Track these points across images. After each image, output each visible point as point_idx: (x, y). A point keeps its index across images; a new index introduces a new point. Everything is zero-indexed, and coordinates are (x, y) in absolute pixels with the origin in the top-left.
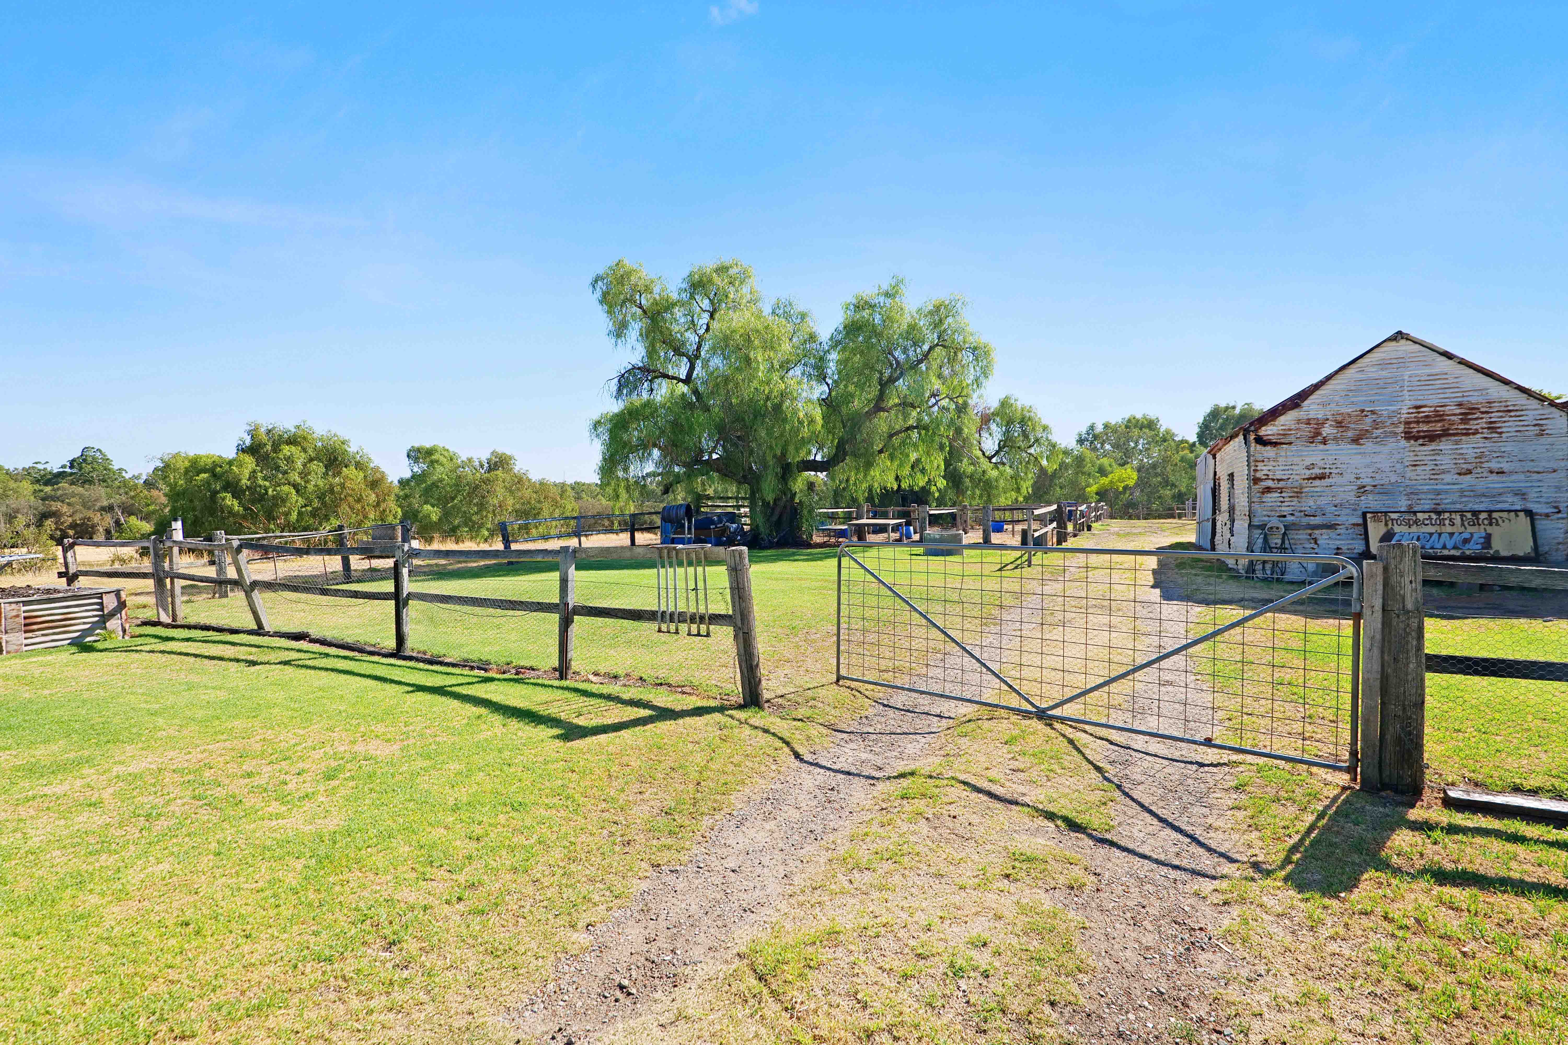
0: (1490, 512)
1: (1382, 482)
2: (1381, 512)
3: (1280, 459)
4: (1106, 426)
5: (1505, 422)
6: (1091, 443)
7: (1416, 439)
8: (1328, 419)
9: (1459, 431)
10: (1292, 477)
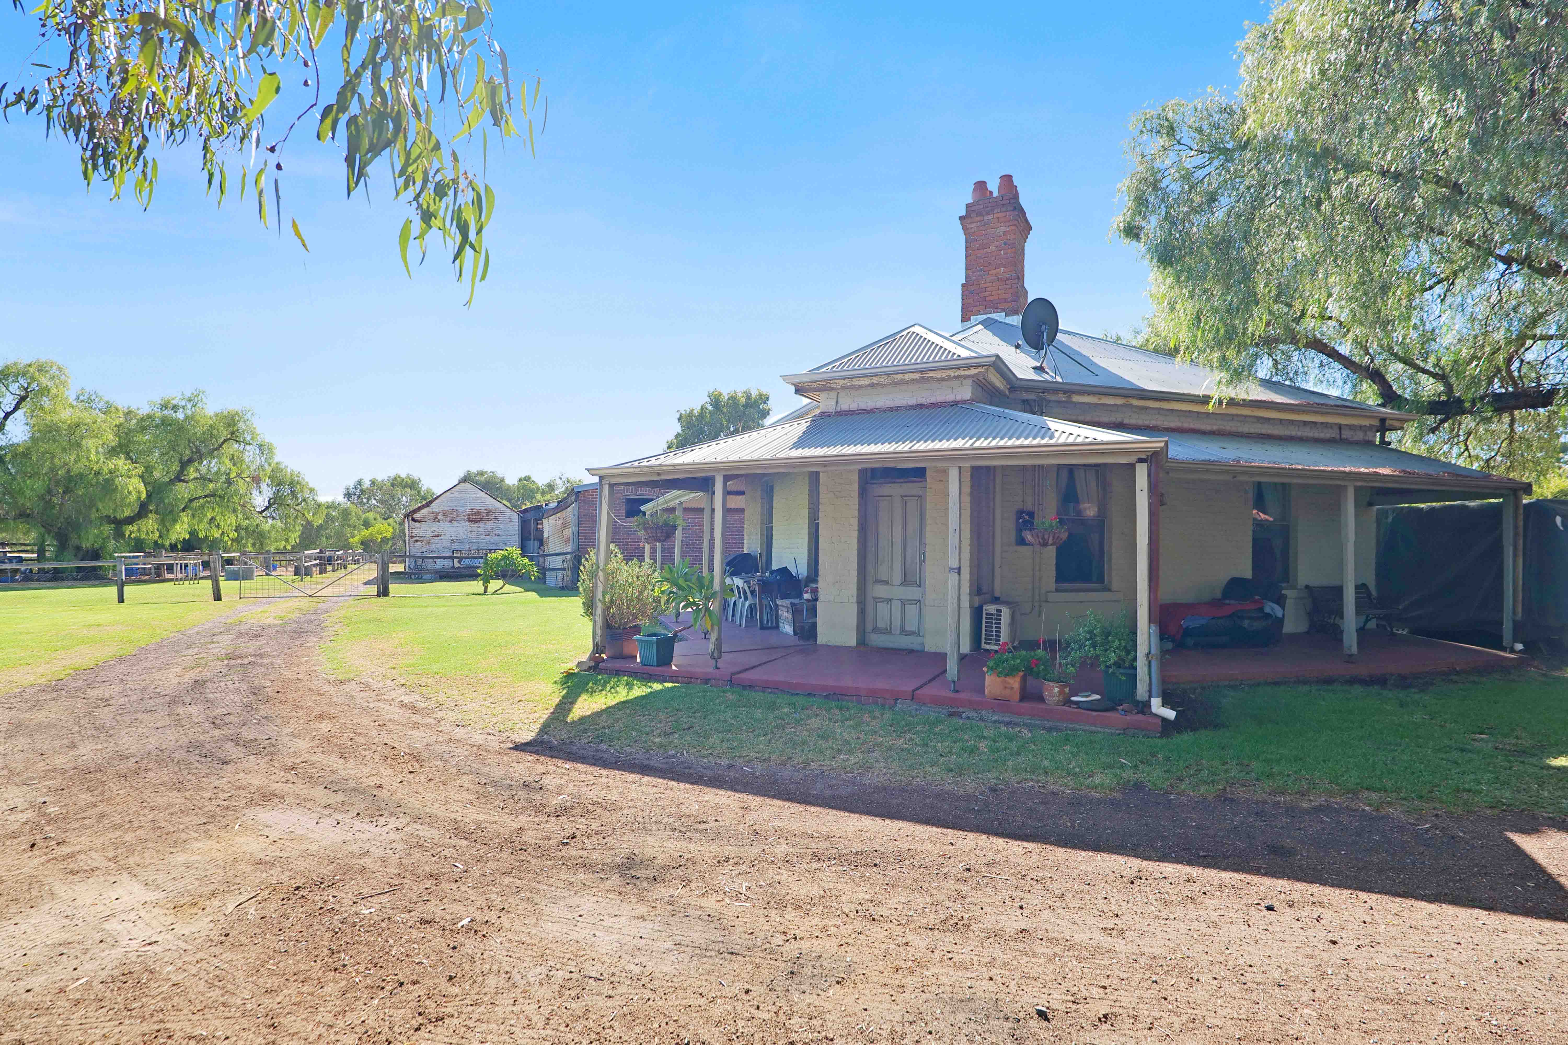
1: (459, 538)
2: (459, 550)
3: (422, 528)
4: (373, 483)
5: (500, 516)
6: (359, 497)
7: (472, 522)
8: (440, 512)
9: (486, 519)
10: (426, 536)
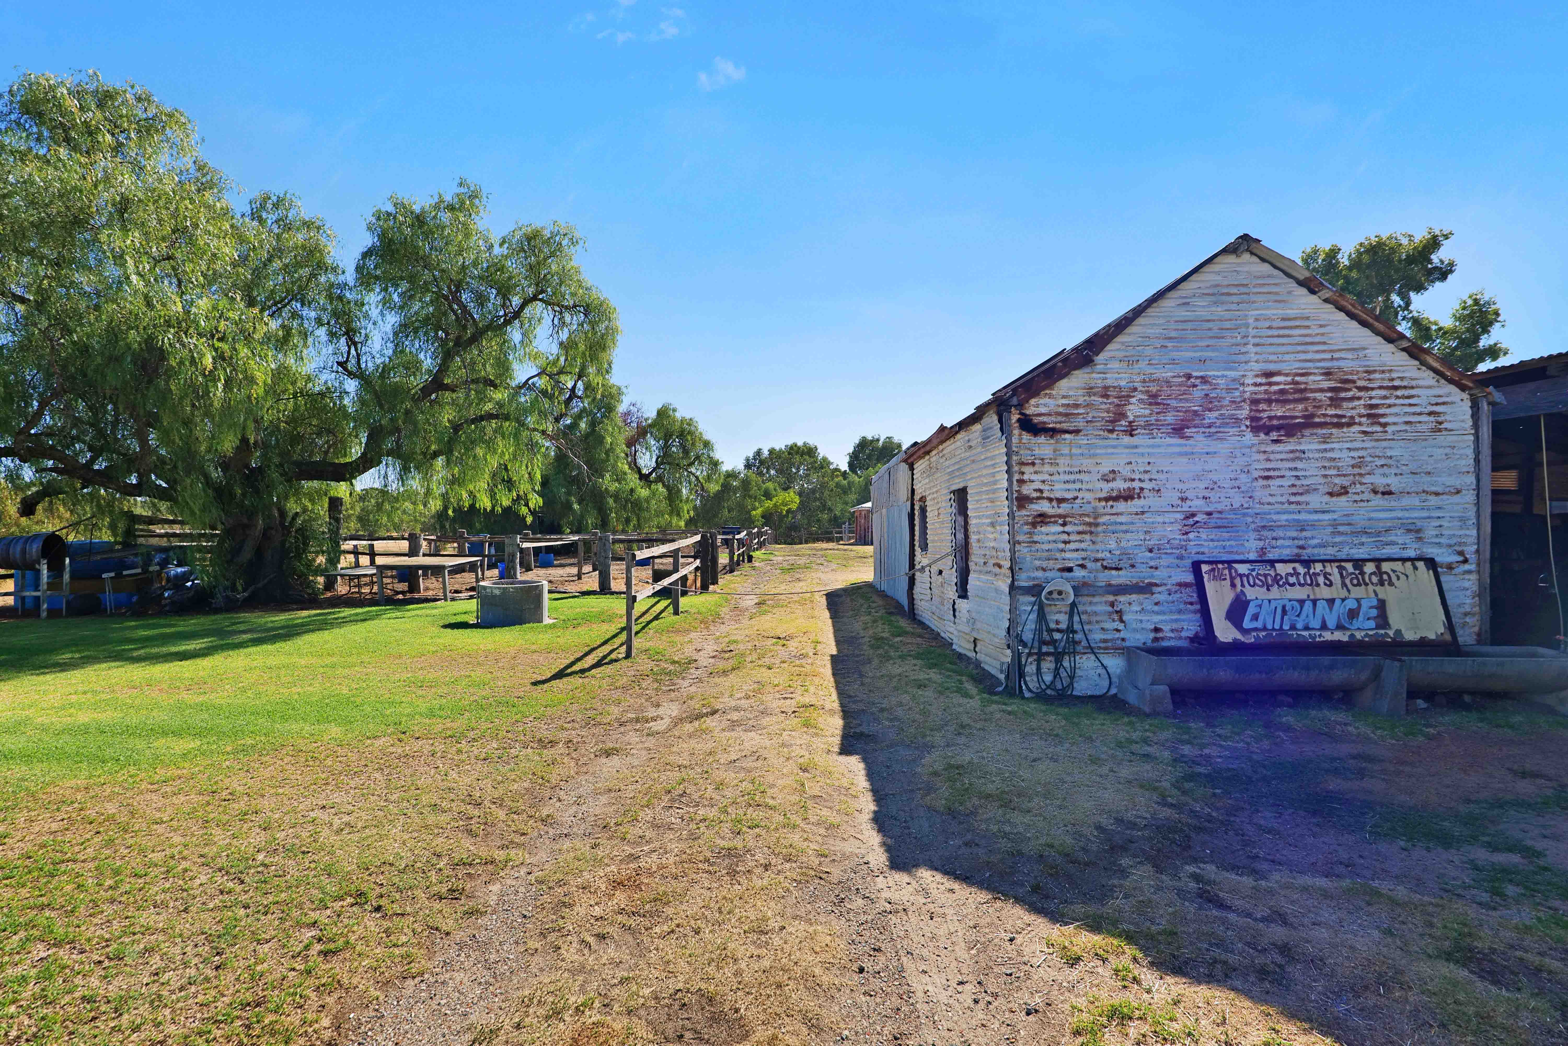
0: (1378, 561)
1: (1220, 507)
2: (1223, 562)
3: (1061, 461)
4: (771, 452)
5: (1390, 406)
6: (758, 468)
7: (1268, 430)
8: (1135, 389)
9: (1328, 420)
10: (1080, 495)
